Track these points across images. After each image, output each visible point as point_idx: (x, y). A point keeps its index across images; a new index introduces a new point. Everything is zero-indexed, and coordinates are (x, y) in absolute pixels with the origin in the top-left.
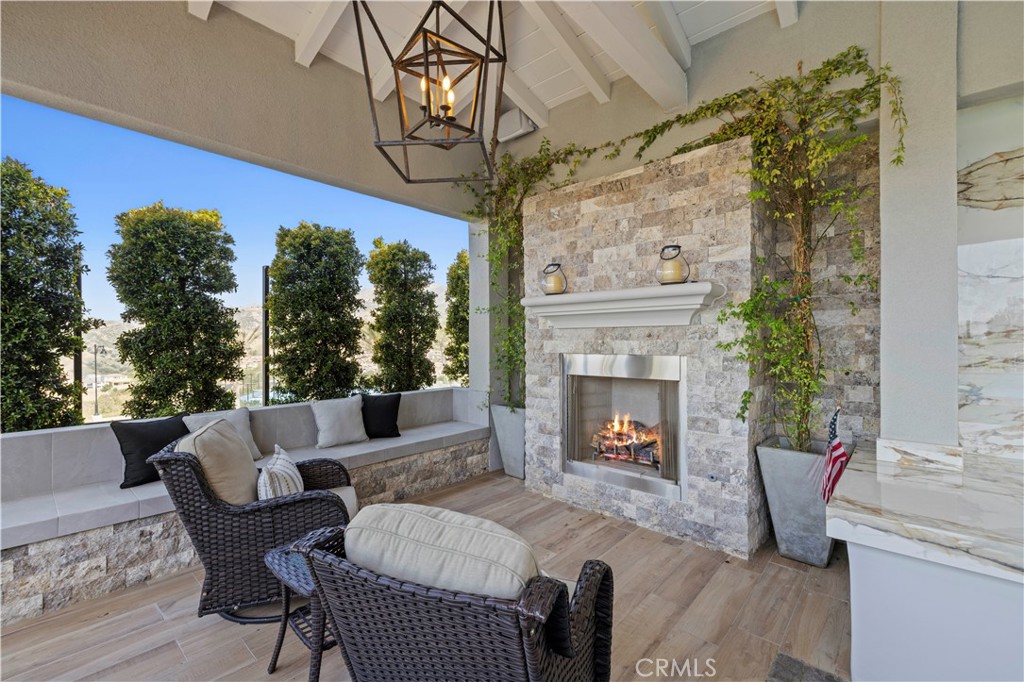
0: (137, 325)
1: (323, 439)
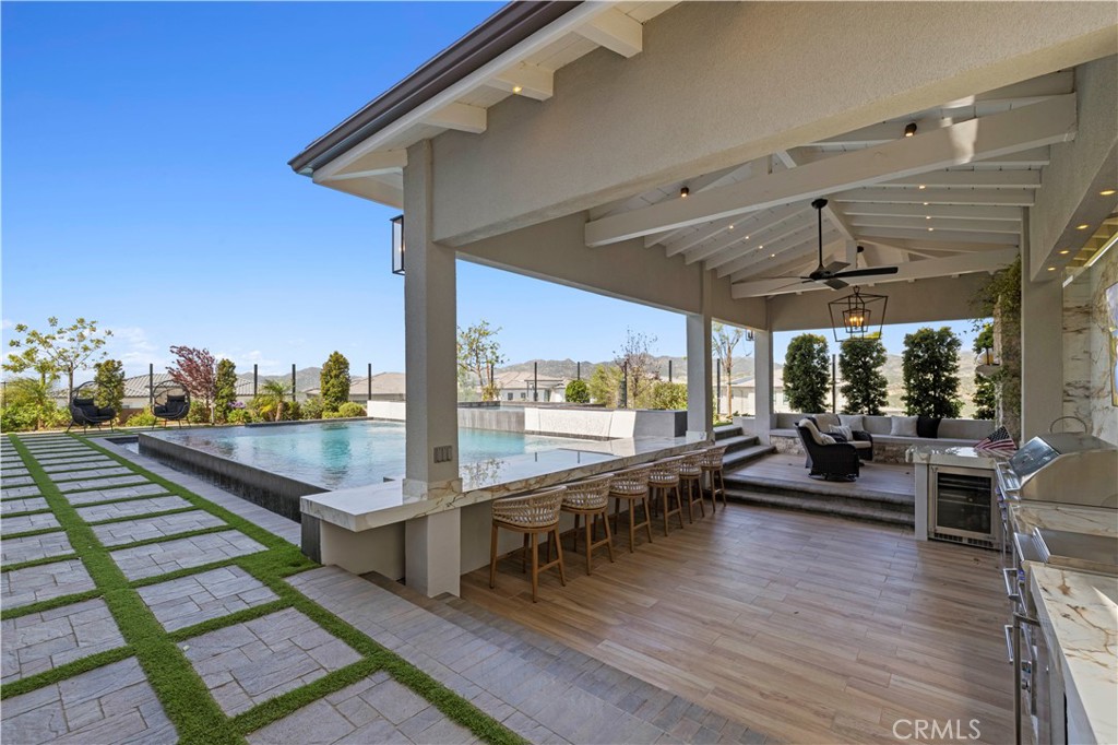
0: (848, 383)
1: (893, 431)
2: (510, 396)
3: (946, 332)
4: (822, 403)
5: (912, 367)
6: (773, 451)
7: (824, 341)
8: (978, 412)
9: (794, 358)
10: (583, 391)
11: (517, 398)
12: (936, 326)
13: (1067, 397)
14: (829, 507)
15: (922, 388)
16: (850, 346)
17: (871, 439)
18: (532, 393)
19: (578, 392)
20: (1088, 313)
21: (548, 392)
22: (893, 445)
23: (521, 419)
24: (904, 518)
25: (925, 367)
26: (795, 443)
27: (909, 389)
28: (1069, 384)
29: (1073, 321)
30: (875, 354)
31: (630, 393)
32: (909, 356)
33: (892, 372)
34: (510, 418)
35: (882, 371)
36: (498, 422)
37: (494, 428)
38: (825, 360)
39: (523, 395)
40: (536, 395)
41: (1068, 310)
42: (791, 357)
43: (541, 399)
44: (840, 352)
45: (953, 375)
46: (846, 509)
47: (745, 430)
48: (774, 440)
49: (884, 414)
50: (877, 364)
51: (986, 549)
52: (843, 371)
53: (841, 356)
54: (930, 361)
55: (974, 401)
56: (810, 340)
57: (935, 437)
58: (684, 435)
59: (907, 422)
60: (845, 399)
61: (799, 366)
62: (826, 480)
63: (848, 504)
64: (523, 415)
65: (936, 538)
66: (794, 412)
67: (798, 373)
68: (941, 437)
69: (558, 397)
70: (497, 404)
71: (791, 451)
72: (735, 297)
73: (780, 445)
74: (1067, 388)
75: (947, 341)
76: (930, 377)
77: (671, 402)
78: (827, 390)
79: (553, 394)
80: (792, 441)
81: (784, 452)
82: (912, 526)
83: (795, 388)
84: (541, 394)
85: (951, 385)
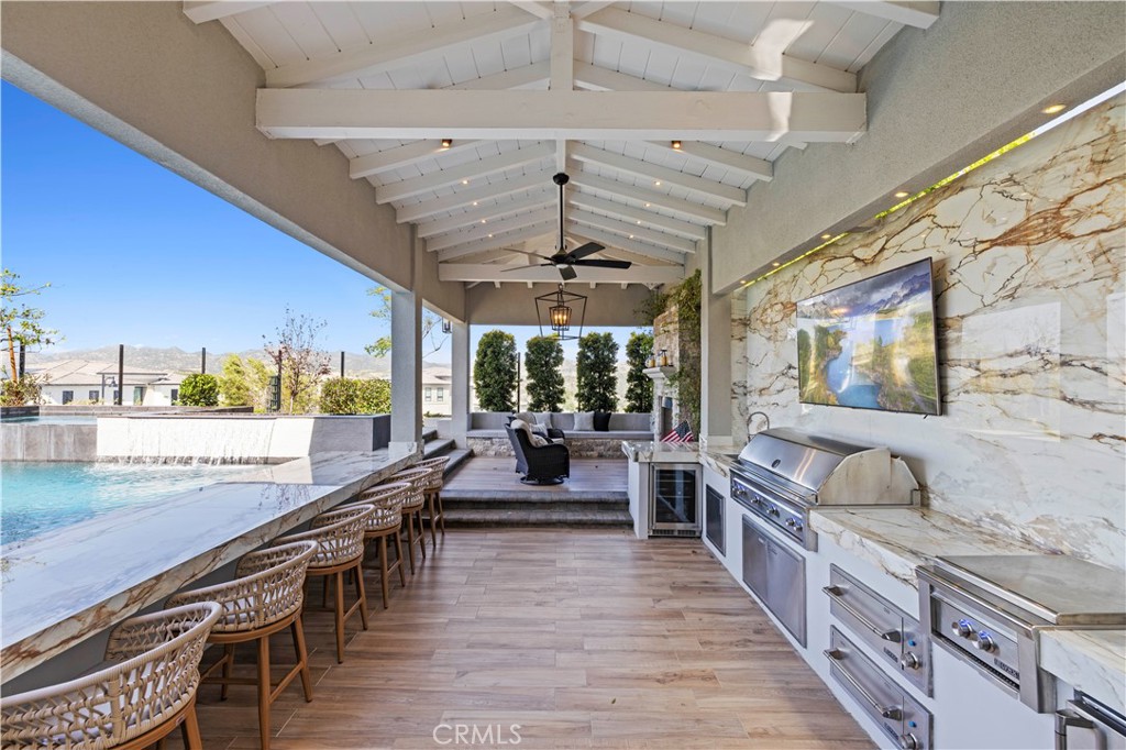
0: (532, 381)
1: (576, 427)
2: (68, 397)
3: (608, 337)
4: (509, 401)
5: (584, 367)
6: (471, 455)
7: (512, 339)
8: (629, 406)
9: (486, 355)
10: (211, 389)
11: (81, 398)
12: (601, 331)
13: (734, 394)
14: (555, 516)
15: (591, 385)
16: (536, 345)
17: (563, 436)
18: (110, 392)
19: (203, 391)
20: (746, 325)
21: (141, 390)
22: (578, 440)
23: (86, 439)
24: (621, 517)
25: (593, 367)
26: (492, 444)
27: (580, 386)
28: (734, 384)
29: (737, 330)
30: (554, 354)
31: (285, 393)
32: (582, 357)
33: (568, 371)
34: (59, 436)
35: (560, 369)
36: (29, 446)
37: (20, 457)
38: (512, 358)
39: (94, 396)
40: (119, 396)
41: (733, 320)
42: (482, 354)
43: (128, 401)
44: (527, 350)
45: (612, 375)
46: (570, 516)
47: (441, 434)
48: (471, 442)
49: (561, 410)
50: (556, 364)
51: (691, 538)
52: (529, 370)
53: (527, 355)
54: (596, 360)
55: (627, 397)
56: (499, 337)
57: (607, 430)
58: (387, 446)
59: (586, 418)
60: (530, 397)
61: (490, 363)
62: (539, 484)
63: (569, 510)
64: (93, 431)
65: (656, 535)
66: (484, 411)
67: (489, 370)
68: (613, 430)
69: (158, 398)
70: (32, 412)
71: (488, 452)
72: (442, 279)
73: (478, 448)
74: (734, 387)
75: (608, 344)
76: (597, 375)
77: (345, 402)
78: (514, 388)
79: (149, 392)
80: (489, 442)
81: (482, 454)
82: (630, 525)
83: (487, 386)
84: (128, 393)
85: (611, 383)
